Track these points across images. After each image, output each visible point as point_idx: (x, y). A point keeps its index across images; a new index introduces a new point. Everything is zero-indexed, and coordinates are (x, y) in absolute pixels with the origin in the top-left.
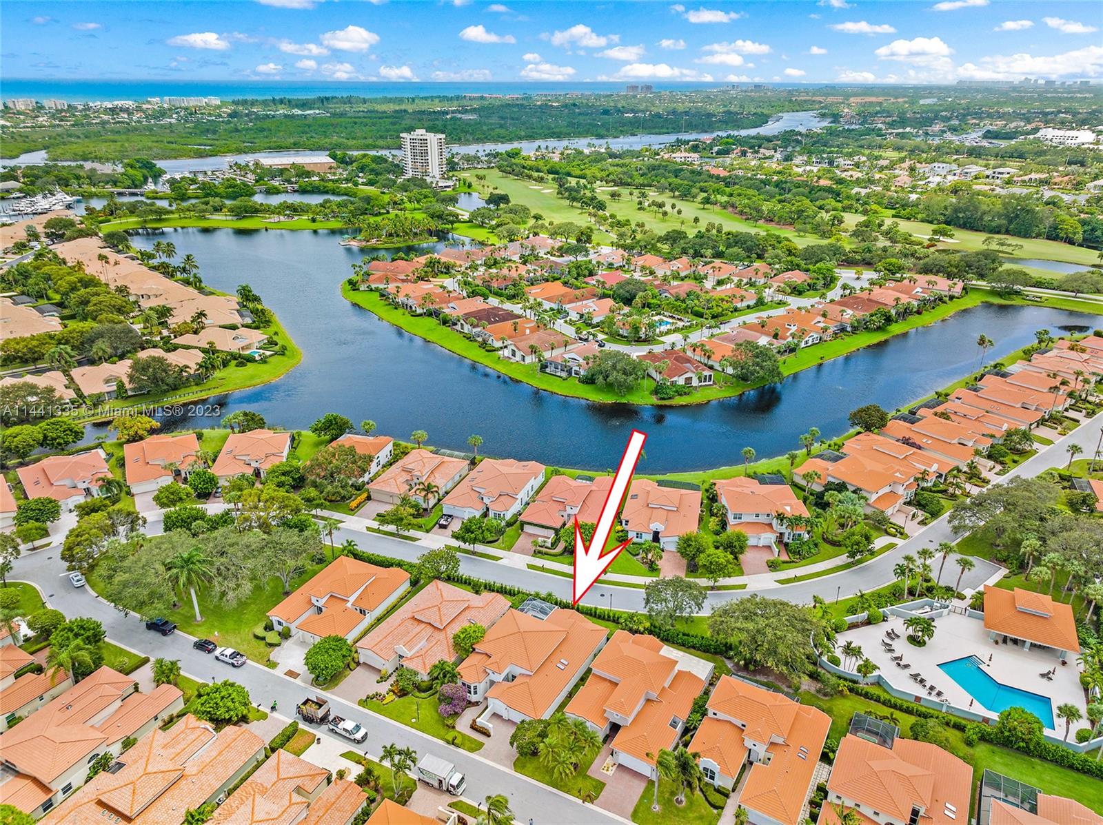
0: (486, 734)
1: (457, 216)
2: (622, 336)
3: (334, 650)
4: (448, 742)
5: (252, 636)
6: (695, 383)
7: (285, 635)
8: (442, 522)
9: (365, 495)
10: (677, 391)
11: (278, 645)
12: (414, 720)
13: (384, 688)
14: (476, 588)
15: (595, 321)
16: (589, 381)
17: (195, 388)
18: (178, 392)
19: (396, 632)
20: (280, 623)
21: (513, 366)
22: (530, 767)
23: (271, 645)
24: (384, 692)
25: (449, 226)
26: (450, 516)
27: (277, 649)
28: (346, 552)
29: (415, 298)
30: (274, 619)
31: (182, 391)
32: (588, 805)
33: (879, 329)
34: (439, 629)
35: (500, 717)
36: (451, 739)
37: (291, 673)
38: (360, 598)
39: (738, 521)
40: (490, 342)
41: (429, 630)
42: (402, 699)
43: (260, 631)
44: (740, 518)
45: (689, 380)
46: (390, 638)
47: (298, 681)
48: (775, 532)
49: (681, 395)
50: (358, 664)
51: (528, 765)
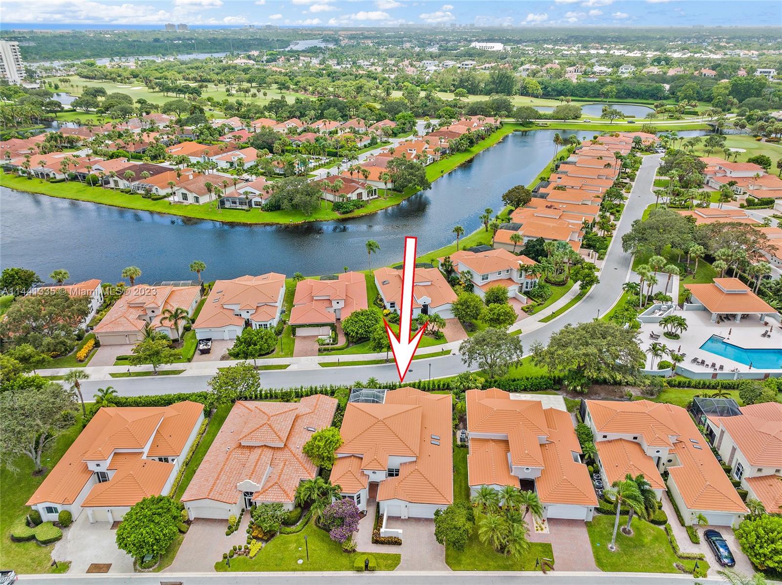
0: (397, 542)
1: (59, 105)
2: (278, 174)
3: (159, 514)
4: (359, 570)
5: (8, 542)
6: (365, 197)
7: (65, 522)
8: (201, 347)
9: (92, 343)
10: (355, 205)
11: (58, 539)
12: (300, 562)
13: (240, 537)
14: (285, 397)
15: (247, 166)
16: (274, 207)
19: (227, 468)
20: (50, 510)
21: (189, 208)
22: (465, 559)
23: (47, 543)
24: (244, 544)
25: (53, 115)
26: (209, 340)
27: (58, 545)
28: (105, 402)
29: (50, 166)
30: (41, 508)
32: (550, 573)
33: (466, 151)
34: (279, 449)
35: (398, 518)
36: (363, 565)
37: (96, 568)
38: (155, 446)
39: (486, 281)
40: (154, 191)
41: (269, 453)
42: (271, 543)
43: (20, 530)
44: (487, 278)
45: (360, 195)
46: (223, 477)
47: (111, 574)
48: (517, 283)
49: (358, 208)
50: (189, 522)
51: (463, 558)
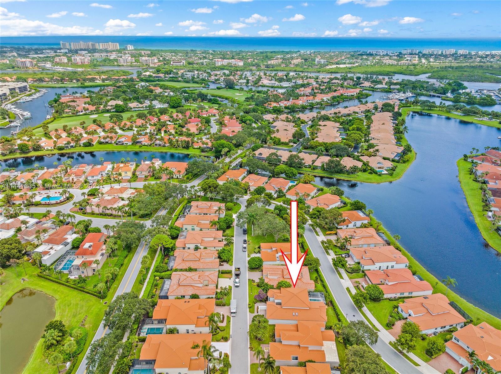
17: (346, 175)
18: (340, 175)
31: (341, 175)
